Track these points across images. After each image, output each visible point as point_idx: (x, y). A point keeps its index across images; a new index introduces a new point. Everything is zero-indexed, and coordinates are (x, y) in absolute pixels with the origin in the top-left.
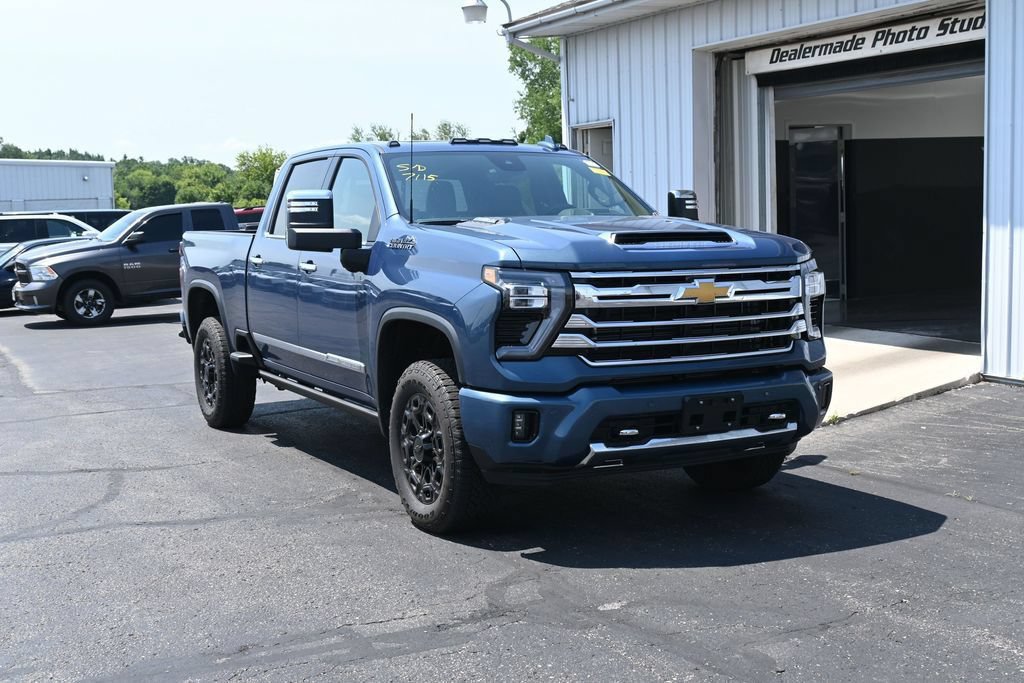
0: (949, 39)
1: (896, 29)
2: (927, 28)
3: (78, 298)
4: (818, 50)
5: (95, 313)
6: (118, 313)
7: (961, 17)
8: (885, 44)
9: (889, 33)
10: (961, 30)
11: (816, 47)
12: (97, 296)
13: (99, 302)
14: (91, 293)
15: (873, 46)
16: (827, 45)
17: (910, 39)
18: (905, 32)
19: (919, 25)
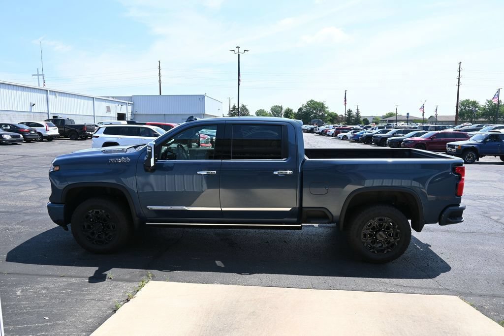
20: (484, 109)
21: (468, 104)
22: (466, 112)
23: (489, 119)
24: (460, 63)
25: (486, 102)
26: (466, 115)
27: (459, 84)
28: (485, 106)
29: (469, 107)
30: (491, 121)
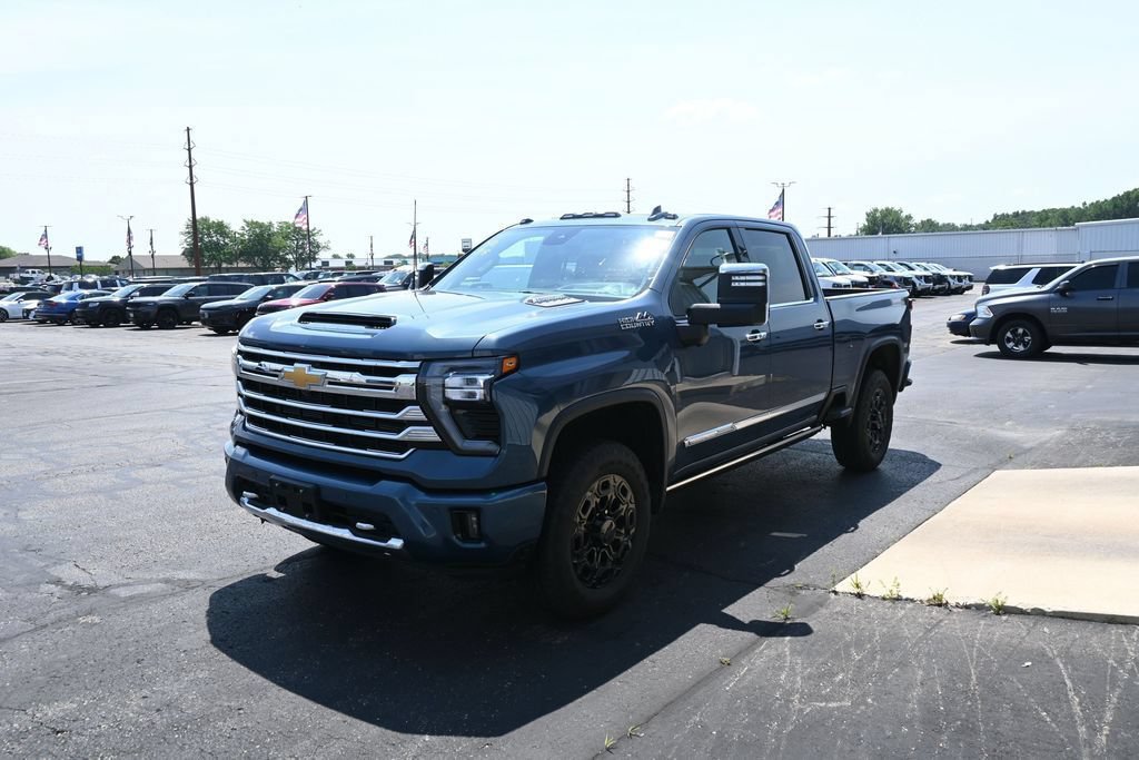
3: (1009, 335)
5: (1021, 348)
6: (1054, 349)
12: (1025, 334)
13: (1027, 338)
14: (1020, 331)
20: (242, 242)
21: (208, 230)
22: (206, 247)
23: (255, 263)
24: (188, 129)
25: (244, 224)
26: (207, 254)
27: (191, 179)
28: (243, 235)
29: (209, 235)
30: (257, 267)
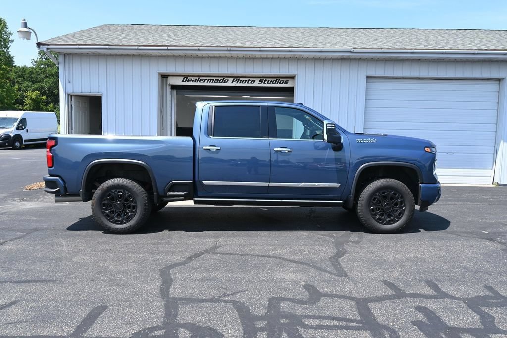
0: (263, 85)
1: (242, 79)
2: (255, 81)
4: (207, 81)
7: (268, 79)
8: (237, 83)
9: (239, 79)
10: (268, 83)
11: (205, 80)
15: (232, 82)
16: (211, 80)
17: (248, 83)
18: (246, 81)
19: (251, 79)
